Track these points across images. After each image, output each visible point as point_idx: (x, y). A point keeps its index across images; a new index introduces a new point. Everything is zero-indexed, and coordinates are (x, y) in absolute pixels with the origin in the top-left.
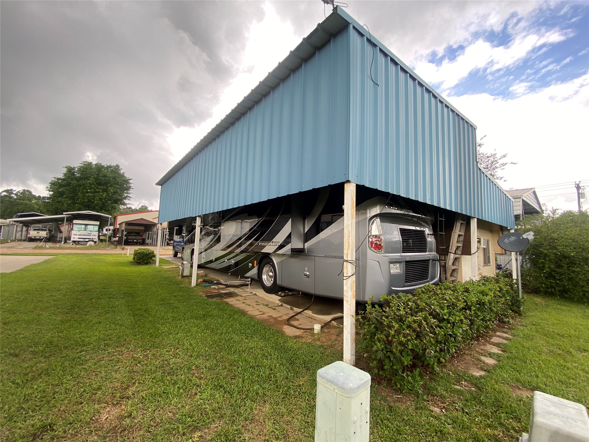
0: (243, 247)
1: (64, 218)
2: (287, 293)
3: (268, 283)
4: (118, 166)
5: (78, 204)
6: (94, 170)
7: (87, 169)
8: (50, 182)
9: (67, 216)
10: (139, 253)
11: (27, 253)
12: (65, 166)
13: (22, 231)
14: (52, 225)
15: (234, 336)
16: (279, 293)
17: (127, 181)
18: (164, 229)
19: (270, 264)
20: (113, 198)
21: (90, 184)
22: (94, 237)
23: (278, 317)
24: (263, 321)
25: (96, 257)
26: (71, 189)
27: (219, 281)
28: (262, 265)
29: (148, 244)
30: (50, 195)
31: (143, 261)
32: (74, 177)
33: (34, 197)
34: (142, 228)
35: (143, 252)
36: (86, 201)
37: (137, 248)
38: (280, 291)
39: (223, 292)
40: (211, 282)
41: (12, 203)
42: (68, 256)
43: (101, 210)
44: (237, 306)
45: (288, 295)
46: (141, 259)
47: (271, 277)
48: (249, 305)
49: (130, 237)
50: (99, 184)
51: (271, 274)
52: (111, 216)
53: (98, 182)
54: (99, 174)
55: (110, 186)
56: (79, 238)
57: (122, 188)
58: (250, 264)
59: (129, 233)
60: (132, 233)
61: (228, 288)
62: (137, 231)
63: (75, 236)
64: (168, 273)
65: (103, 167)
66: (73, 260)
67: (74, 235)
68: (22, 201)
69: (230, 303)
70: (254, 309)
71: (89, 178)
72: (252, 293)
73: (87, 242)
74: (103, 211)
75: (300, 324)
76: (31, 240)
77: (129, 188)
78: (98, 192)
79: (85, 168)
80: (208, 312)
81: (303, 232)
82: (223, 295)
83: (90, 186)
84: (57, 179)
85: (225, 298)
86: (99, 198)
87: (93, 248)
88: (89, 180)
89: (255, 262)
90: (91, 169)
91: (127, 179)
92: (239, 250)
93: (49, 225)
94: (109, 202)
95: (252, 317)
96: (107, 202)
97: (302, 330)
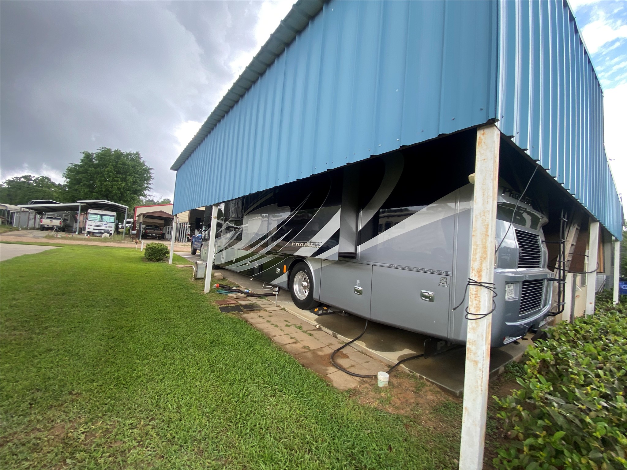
0: (269, 248)
1: (78, 206)
2: (325, 310)
3: (300, 295)
4: (138, 154)
5: (95, 192)
6: (113, 158)
7: (105, 156)
8: (67, 168)
9: (82, 204)
10: (150, 248)
11: (34, 243)
12: (82, 152)
13: (35, 218)
14: (68, 214)
15: (253, 388)
16: (316, 310)
17: (147, 171)
18: (185, 223)
19: (305, 272)
20: (133, 188)
21: (108, 171)
22: (109, 229)
23: (317, 350)
24: (297, 355)
25: (106, 250)
26: (88, 176)
27: (239, 287)
28: (293, 272)
29: (168, 239)
30: (67, 182)
31: (155, 258)
32: (92, 163)
33: (53, 184)
34: (162, 222)
35: (155, 247)
36: (104, 190)
37: (149, 242)
38: (316, 307)
39: (243, 303)
40: (229, 289)
41: (31, 189)
42: (75, 248)
43: (120, 201)
44: (259, 326)
45: (327, 314)
46: (152, 255)
47: (305, 287)
48: (276, 326)
49: (148, 231)
50: (118, 172)
51: (305, 284)
52: (128, 207)
53: (116, 170)
54: (118, 162)
55: (129, 175)
56: (94, 229)
57: (142, 178)
58: (278, 270)
59: (148, 226)
60: (151, 226)
61: (249, 298)
62: (157, 225)
63: (90, 227)
64: (181, 273)
65: (122, 154)
66: (78, 252)
67: (89, 225)
68: (41, 188)
69: (251, 321)
70: (282, 333)
71: (107, 165)
72: (278, 306)
73: (103, 233)
74: (121, 201)
75: (352, 366)
76: (44, 228)
77: (149, 179)
78: (117, 181)
79: (103, 155)
80: (219, 336)
81: (354, 230)
82: (242, 308)
83: (108, 174)
84: (74, 165)
85: (245, 313)
86: (118, 188)
87: (107, 240)
88: (107, 167)
89: (285, 267)
90: (110, 155)
91: (148, 168)
92: (264, 251)
93: (64, 214)
94: (128, 192)
95: (280, 348)
96: (125, 193)
97: (357, 378)
